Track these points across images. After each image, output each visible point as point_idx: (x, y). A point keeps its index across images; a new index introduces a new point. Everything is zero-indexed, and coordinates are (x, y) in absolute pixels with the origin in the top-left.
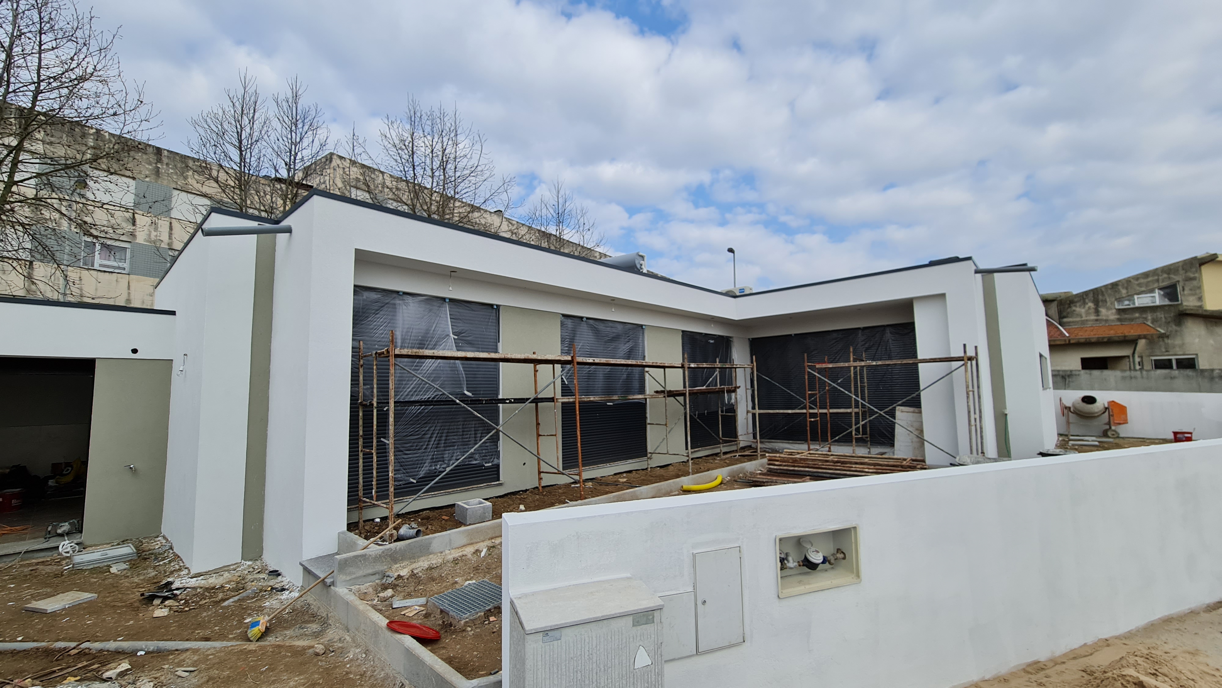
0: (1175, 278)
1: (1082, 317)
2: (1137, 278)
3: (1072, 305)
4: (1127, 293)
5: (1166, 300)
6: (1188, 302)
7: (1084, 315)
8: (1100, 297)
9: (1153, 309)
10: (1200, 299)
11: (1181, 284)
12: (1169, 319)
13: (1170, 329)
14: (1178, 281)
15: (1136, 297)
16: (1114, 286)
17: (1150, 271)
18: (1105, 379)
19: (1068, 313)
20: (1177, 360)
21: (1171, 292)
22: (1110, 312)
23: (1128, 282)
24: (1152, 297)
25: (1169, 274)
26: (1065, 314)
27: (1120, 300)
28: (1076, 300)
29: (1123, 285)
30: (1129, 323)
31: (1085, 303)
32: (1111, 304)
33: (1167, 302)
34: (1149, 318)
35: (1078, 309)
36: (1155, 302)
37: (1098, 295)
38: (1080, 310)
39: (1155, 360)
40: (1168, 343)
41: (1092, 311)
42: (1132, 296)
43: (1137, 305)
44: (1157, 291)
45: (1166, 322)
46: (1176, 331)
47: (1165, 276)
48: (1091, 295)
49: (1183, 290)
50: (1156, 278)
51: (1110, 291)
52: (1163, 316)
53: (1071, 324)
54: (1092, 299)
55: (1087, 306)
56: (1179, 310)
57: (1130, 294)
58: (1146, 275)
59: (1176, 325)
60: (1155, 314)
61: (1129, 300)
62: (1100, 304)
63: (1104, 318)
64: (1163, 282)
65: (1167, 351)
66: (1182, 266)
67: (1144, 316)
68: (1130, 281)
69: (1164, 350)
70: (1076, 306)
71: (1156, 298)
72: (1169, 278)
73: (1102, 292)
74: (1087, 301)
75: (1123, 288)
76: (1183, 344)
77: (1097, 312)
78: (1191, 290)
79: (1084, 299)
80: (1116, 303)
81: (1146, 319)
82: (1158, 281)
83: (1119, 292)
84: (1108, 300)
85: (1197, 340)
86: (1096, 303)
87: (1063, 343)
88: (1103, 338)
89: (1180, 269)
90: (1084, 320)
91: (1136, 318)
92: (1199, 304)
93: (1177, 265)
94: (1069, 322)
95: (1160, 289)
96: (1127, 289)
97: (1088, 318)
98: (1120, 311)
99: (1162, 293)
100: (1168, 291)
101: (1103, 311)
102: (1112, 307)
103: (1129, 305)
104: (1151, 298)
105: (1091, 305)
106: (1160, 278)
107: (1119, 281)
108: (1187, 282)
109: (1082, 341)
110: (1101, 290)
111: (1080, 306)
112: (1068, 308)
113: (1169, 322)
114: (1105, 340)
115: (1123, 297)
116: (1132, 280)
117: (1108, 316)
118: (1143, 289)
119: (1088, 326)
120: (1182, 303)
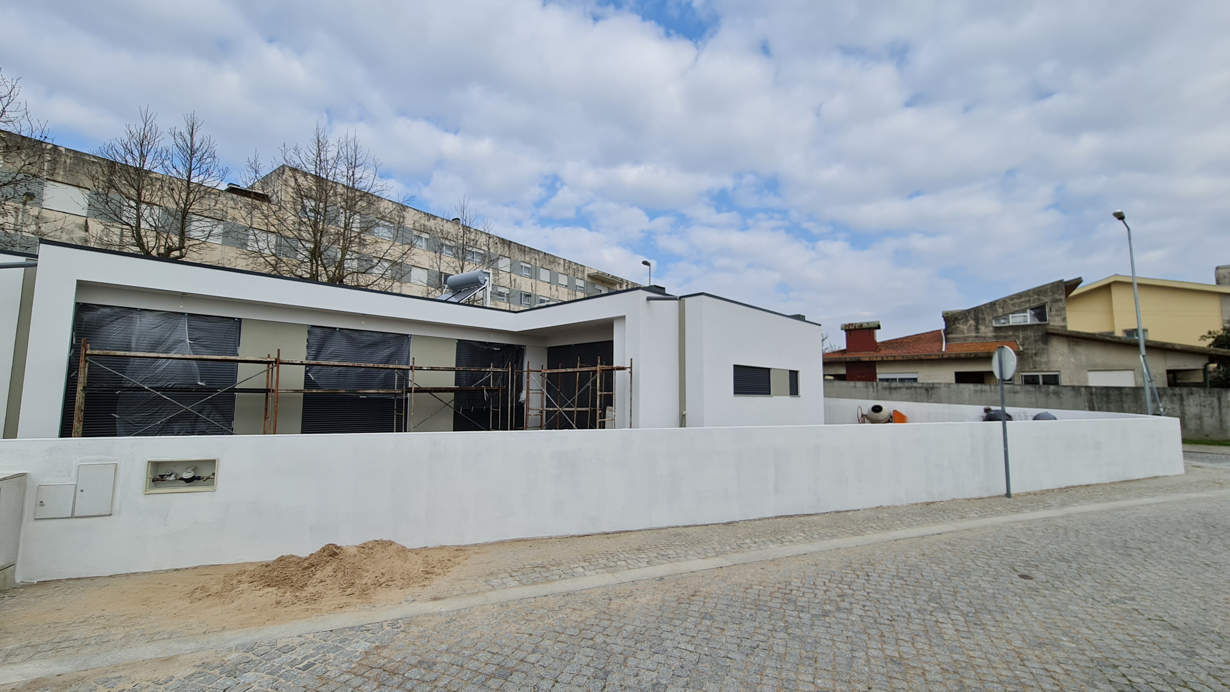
0: (1046, 299)
1: (964, 334)
2: (1011, 298)
3: (956, 322)
4: (1003, 312)
5: (1036, 319)
6: (1054, 322)
7: (966, 332)
8: (980, 316)
9: (1024, 328)
10: (1064, 319)
11: (1049, 304)
12: (1038, 338)
13: (1038, 347)
14: (1047, 302)
15: (1010, 316)
16: (992, 305)
17: (1023, 292)
18: (961, 392)
19: (953, 329)
20: (1043, 376)
21: (1040, 312)
22: (988, 330)
23: (1004, 302)
24: (1025, 316)
25: (1039, 295)
26: (950, 330)
27: (997, 318)
28: (959, 317)
29: (1000, 304)
30: (1004, 340)
31: (967, 321)
32: (989, 322)
33: (1037, 322)
34: (1021, 336)
35: (961, 326)
36: (1027, 322)
37: (978, 314)
38: (962, 327)
39: (1025, 376)
40: (1036, 361)
41: (973, 328)
42: (1008, 314)
43: (1011, 323)
44: (1028, 311)
45: (1034, 340)
46: (1043, 349)
47: (1036, 297)
48: (973, 313)
49: (1051, 311)
50: (1028, 298)
51: (988, 310)
52: (1032, 334)
53: (955, 340)
54: (973, 316)
55: (969, 324)
56: (1046, 330)
57: (1005, 313)
58: (1019, 295)
59: (1043, 343)
60: (1026, 333)
61: (1005, 319)
62: (980, 321)
63: (983, 335)
64: (1034, 303)
65: (1034, 368)
66: (1051, 288)
67: (1017, 334)
68: (1006, 301)
69: (1032, 367)
70: (959, 323)
71: (1027, 318)
72: (1039, 299)
73: (982, 311)
74: (969, 318)
75: (1000, 307)
76: (1049, 361)
77: (977, 329)
78: (1057, 311)
79: (967, 317)
80: (994, 321)
81: (1018, 337)
82: (1029, 301)
83: (996, 311)
84: (987, 318)
85: (1061, 358)
86: (977, 320)
87: (937, 357)
88: (971, 354)
89: (1049, 290)
90: (966, 337)
91: (1010, 336)
92: (1063, 324)
93: (1046, 287)
94: (953, 338)
95: (1031, 309)
96: (1003, 308)
97: (969, 335)
98: (997, 329)
99: (1033, 313)
100: (1038, 311)
101: (982, 328)
102: (990, 325)
103: (1005, 323)
104: (1023, 318)
105: (972, 322)
106: (1032, 298)
107: (997, 301)
108: (1054, 304)
109: (953, 356)
110: (981, 309)
111: (963, 323)
112: (952, 325)
113: (1037, 341)
114: (973, 356)
115: (1000, 316)
116: (1008, 300)
117: (986, 333)
118: (1017, 309)
119: (968, 342)
120: (1049, 323)
